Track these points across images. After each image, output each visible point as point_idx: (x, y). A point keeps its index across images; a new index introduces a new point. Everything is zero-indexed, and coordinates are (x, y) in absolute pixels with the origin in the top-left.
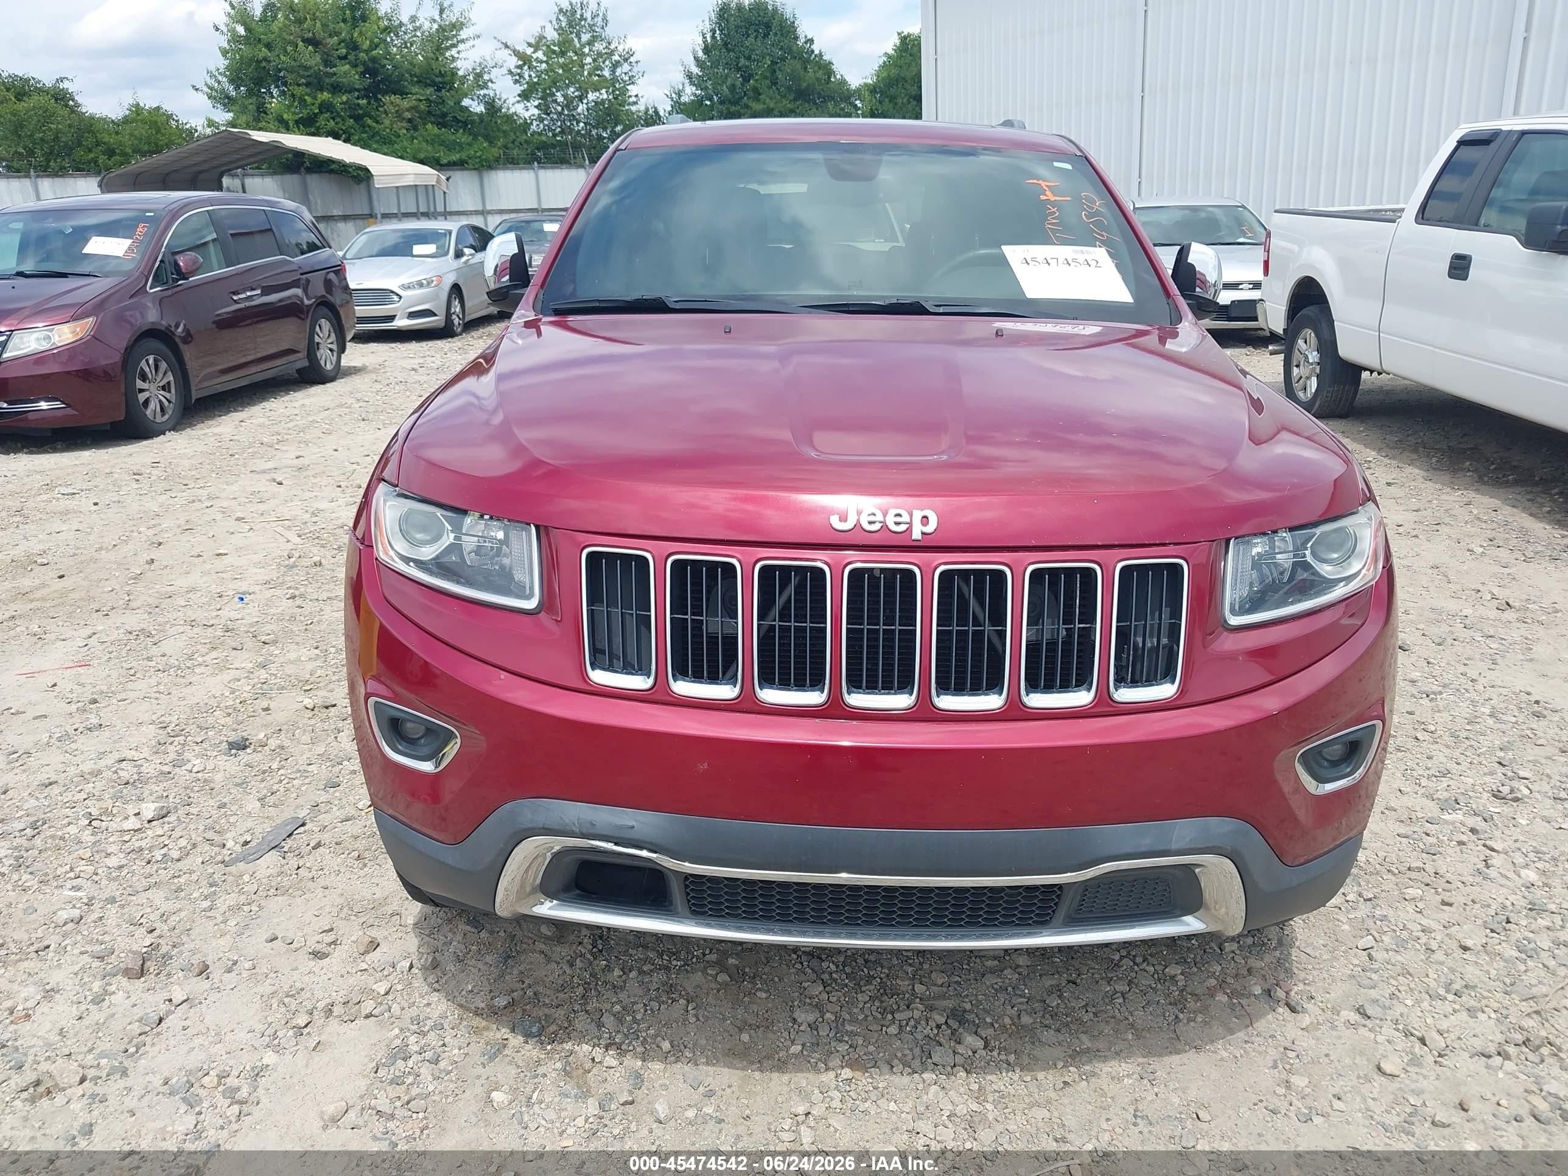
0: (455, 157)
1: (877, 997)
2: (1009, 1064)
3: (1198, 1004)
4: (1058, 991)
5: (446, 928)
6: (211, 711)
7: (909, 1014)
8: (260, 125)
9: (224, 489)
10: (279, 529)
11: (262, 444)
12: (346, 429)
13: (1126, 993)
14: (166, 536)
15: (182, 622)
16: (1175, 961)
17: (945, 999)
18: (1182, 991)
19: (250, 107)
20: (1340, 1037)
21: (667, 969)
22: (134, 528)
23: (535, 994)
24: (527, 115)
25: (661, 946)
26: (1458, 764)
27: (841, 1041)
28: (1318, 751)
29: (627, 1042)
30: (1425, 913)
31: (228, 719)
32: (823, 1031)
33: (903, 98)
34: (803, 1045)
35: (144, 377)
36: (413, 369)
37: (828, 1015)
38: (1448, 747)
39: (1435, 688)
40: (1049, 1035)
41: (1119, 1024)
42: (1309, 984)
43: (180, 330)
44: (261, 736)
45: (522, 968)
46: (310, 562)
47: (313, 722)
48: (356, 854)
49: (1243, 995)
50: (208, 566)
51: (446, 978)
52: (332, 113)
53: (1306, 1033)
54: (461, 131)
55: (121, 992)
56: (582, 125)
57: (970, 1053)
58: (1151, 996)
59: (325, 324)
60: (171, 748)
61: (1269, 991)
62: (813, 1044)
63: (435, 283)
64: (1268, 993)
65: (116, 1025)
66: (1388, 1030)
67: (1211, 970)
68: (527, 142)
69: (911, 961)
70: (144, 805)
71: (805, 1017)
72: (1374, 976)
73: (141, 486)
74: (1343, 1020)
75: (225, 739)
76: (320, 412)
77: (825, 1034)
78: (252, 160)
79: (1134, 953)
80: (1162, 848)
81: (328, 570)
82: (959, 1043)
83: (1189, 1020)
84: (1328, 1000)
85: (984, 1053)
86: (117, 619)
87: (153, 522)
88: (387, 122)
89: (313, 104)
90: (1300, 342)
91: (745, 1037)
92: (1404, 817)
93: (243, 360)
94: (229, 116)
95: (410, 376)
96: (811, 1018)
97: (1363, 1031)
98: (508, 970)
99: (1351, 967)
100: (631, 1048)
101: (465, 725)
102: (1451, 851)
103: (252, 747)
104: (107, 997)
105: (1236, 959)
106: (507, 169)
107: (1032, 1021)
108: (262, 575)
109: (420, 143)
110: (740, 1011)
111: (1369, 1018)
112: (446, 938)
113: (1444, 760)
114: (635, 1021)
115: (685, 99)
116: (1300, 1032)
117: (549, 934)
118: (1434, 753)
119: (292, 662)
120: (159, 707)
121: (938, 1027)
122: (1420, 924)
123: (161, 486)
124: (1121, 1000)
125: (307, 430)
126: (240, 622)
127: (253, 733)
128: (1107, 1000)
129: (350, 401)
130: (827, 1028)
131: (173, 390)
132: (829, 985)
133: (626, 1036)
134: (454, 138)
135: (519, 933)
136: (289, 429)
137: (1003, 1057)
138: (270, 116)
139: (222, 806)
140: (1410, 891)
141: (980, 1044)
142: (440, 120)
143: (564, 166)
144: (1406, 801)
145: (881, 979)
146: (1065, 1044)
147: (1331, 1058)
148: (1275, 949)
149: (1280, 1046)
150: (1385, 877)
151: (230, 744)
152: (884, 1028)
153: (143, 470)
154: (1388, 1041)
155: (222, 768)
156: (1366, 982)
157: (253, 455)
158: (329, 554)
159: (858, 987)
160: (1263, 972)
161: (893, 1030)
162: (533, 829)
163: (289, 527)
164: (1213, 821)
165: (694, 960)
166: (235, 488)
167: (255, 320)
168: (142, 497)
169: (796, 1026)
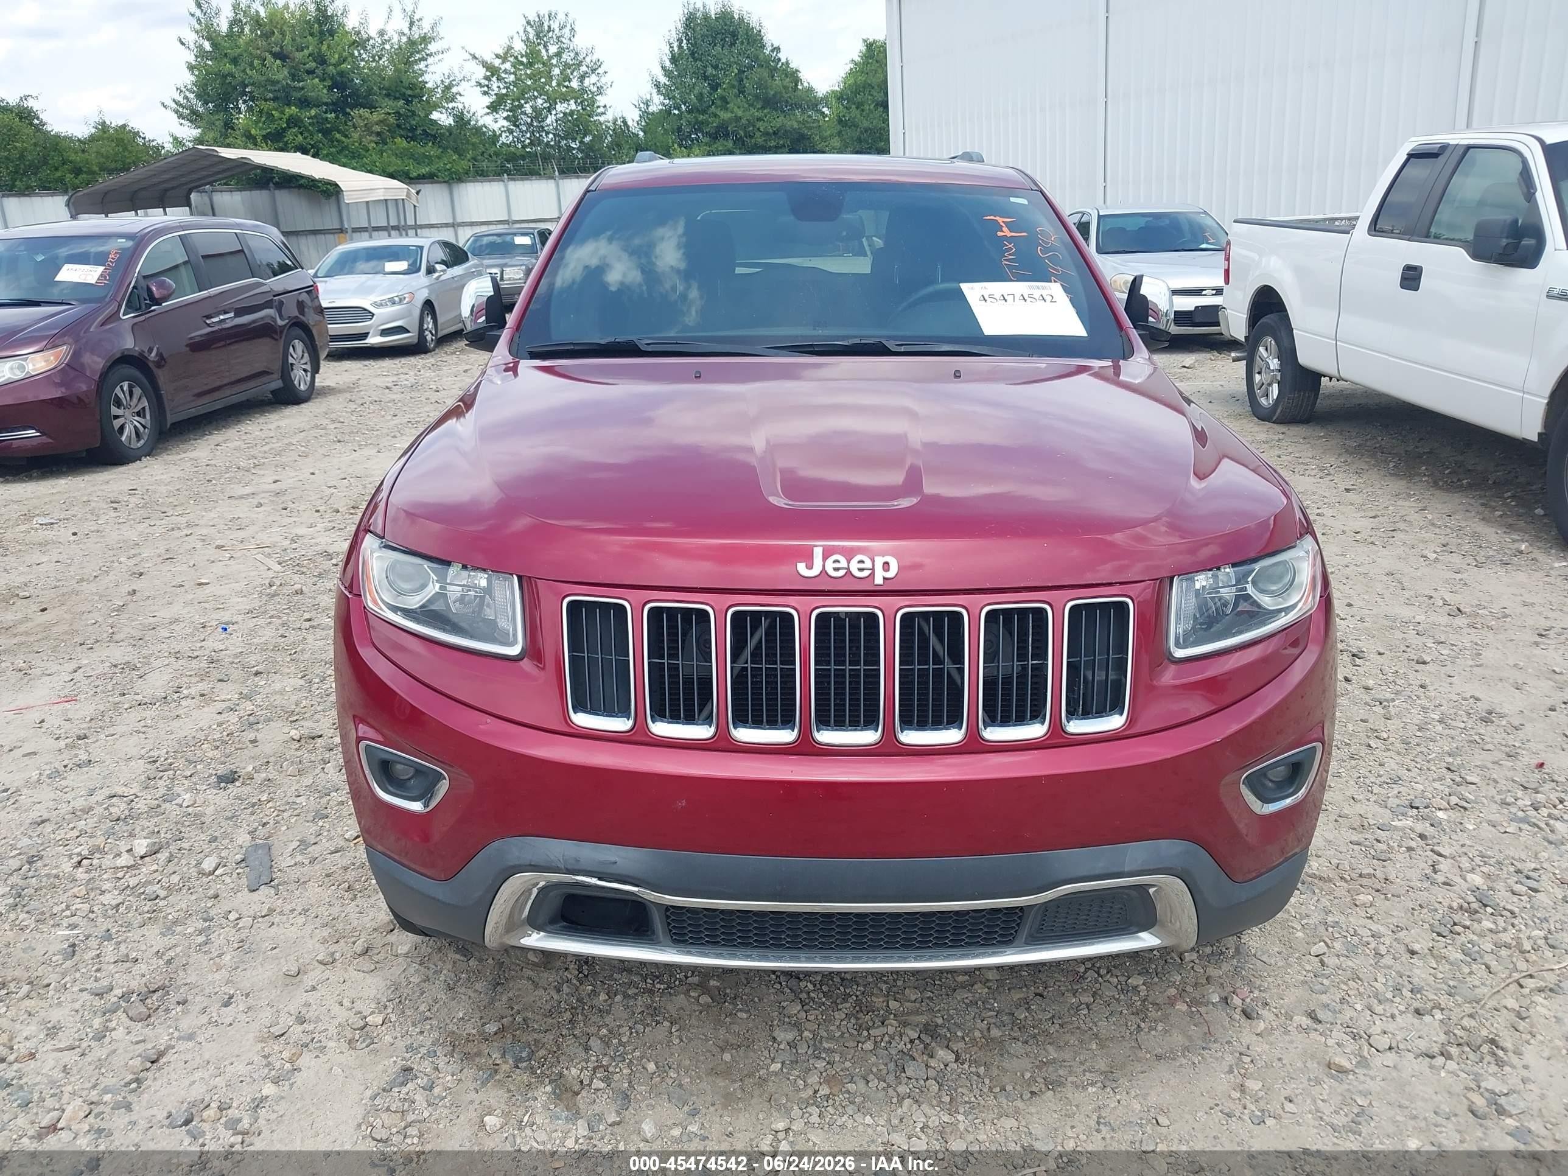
0: (424, 170)
1: (853, 1015)
2: (979, 1076)
3: (1159, 1013)
4: (1026, 1003)
5: (436, 957)
6: (199, 744)
7: (883, 1030)
8: (228, 141)
9: (203, 516)
10: (259, 557)
11: (239, 468)
12: (321, 451)
13: (1091, 1004)
14: (147, 566)
15: (166, 654)
16: (1137, 972)
17: (918, 1015)
18: (1144, 1001)
19: (217, 123)
20: (1292, 1042)
21: (651, 992)
22: (115, 558)
23: (524, 1020)
24: (496, 127)
25: (645, 969)
26: (1409, 770)
27: (818, 1058)
28: (1263, 773)
29: (614, 1064)
30: (1375, 918)
31: (216, 752)
32: (802, 1049)
33: (869, 105)
34: (783, 1063)
35: (118, 403)
36: (387, 388)
37: (806, 1034)
38: (1399, 753)
39: (1388, 696)
40: (1017, 1048)
41: (1083, 1035)
42: (1264, 991)
43: (153, 354)
44: (250, 768)
45: (511, 994)
46: (291, 590)
47: (299, 753)
48: (346, 885)
49: (1201, 1003)
50: (190, 596)
51: (438, 1005)
52: (300, 128)
53: (1260, 1039)
54: (430, 144)
55: (121, 1028)
56: (551, 136)
57: (942, 1066)
58: (1114, 1006)
59: (299, 345)
60: (160, 783)
61: (1226, 998)
62: (792, 1062)
63: (407, 300)
64: (1225, 1000)
65: (118, 1061)
66: (1338, 1034)
67: (1172, 979)
68: (497, 154)
69: (885, 979)
70: (137, 842)
71: (784, 1035)
72: (1325, 981)
73: (119, 514)
74: (1295, 1025)
75: (214, 773)
76: (295, 434)
77: (804, 1051)
78: (220, 176)
79: (1098, 965)
80: (1115, 870)
81: (310, 598)
82: (932, 1057)
83: (1151, 1029)
84: (1282, 1006)
85: (955, 1066)
86: (101, 652)
87: (133, 552)
88: (356, 136)
89: (281, 119)
90: (1262, 349)
91: (727, 1057)
92: (1357, 824)
93: (218, 383)
94: (196, 132)
95: (383, 394)
96: (790, 1036)
97: (1314, 1035)
98: (498, 997)
99: (1305, 973)
100: (618, 1070)
101: (452, 767)
102: (1401, 857)
103: (241, 780)
104: (108, 1034)
105: (1195, 968)
106: (478, 181)
107: (1001, 1034)
108: (245, 604)
109: (388, 157)
110: (722, 1031)
111: (1320, 1022)
112: (437, 966)
113: (1396, 767)
114: (621, 1043)
115: (653, 108)
116: (1255, 1038)
117: (536, 960)
118: (1386, 760)
119: (276, 693)
120: (146, 741)
121: (912, 1041)
122: (1370, 930)
123: (139, 514)
124: (1085, 1012)
125: (283, 453)
126: (224, 652)
127: (242, 765)
128: (1072, 1012)
129: (325, 422)
130: (805, 1046)
131: (148, 417)
132: (806, 1004)
133: (613, 1059)
134: (423, 151)
135: (507, 961)
136: (265, 452)
137: (973, 1070)
138: (238, 132)
139: (214, 839)
140: (1361, 897)
141: (951, 1057)
142: (410, 134)
143: (534, 178)
144: (1359, 808)
145: (857, 996)
146: (1032, 1055)
147: (1284, 1062)
148: (1233, 957)
149: (1236, 1051)
150: (1338, 884)
151: (219, 777)
152: (860, 1045)
153: (120, 498)
154: (1337, 1044)
155: (212, 802)
156: (1318, 987)
157: (230, 480)
158: (310, 582)
159: (835, 1005)
160: (1221, 981)
161: (869, 1046)
162: (520, 866)
163: (269, 554)
164: (1163, 843)
165: (677, 983)
166: (212, 515)
167: (228, 342)
168: (121, 526)
169: (776, 1045)
